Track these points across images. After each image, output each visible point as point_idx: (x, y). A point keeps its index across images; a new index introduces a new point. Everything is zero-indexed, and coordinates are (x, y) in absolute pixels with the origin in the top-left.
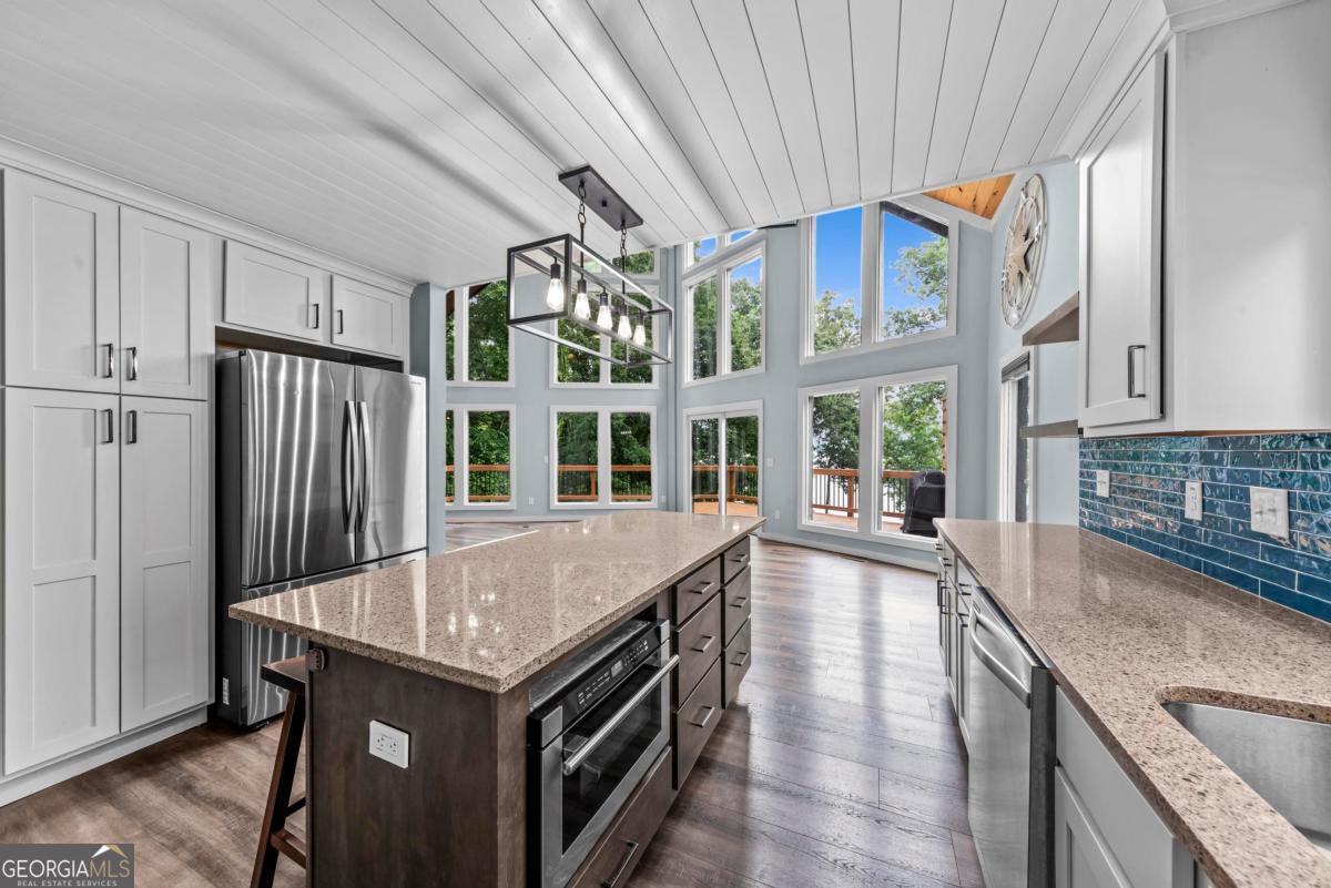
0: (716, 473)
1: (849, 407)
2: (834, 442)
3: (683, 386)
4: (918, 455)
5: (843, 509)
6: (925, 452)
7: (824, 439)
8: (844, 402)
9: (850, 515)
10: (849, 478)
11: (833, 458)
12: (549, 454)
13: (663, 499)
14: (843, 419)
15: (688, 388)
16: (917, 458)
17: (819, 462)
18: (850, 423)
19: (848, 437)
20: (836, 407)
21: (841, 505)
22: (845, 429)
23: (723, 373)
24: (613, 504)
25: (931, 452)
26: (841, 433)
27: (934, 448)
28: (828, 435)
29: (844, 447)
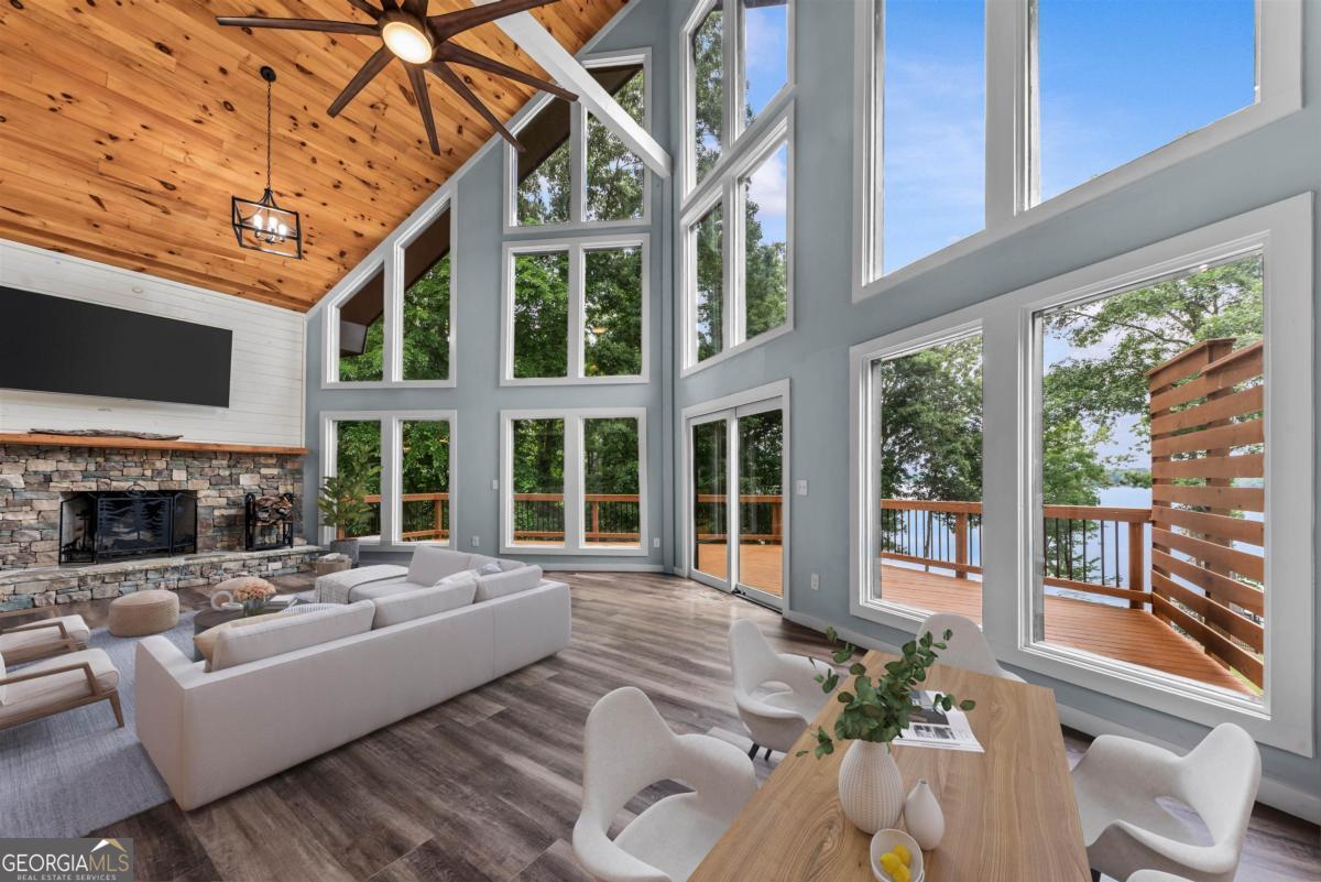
0: (724, 505)
1: (957, 426)
2: (936, 468)
3: (682, 376)
4: (1055, 485)
5: (947, 565)
6: (1065, 483)
7: (922, 466)
8: (950, 420)
9: (961, 575)
10: (959, 515)
11: (934, 489)
12: (498, 478)
13: (657, 542)
14: (949, 440)
15: (688, 377)
16: (1052, 489)
17: (915, 493)
18: (958, 445)
19: (956, 463)
20: (939, 426)
21: (944, 559)
22: (951, 452)
23: (731, 346)
24: (585, 547)
25: (1074, 482)
26: (945, 457)
27: (1078, 477)
28: (927, 461)
29: (950, 475)
